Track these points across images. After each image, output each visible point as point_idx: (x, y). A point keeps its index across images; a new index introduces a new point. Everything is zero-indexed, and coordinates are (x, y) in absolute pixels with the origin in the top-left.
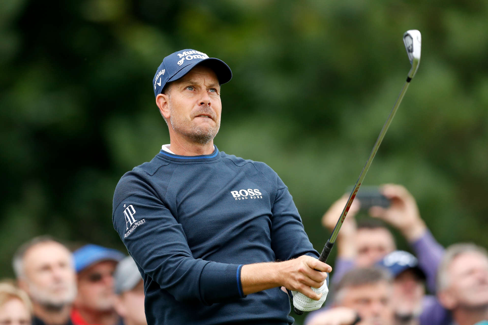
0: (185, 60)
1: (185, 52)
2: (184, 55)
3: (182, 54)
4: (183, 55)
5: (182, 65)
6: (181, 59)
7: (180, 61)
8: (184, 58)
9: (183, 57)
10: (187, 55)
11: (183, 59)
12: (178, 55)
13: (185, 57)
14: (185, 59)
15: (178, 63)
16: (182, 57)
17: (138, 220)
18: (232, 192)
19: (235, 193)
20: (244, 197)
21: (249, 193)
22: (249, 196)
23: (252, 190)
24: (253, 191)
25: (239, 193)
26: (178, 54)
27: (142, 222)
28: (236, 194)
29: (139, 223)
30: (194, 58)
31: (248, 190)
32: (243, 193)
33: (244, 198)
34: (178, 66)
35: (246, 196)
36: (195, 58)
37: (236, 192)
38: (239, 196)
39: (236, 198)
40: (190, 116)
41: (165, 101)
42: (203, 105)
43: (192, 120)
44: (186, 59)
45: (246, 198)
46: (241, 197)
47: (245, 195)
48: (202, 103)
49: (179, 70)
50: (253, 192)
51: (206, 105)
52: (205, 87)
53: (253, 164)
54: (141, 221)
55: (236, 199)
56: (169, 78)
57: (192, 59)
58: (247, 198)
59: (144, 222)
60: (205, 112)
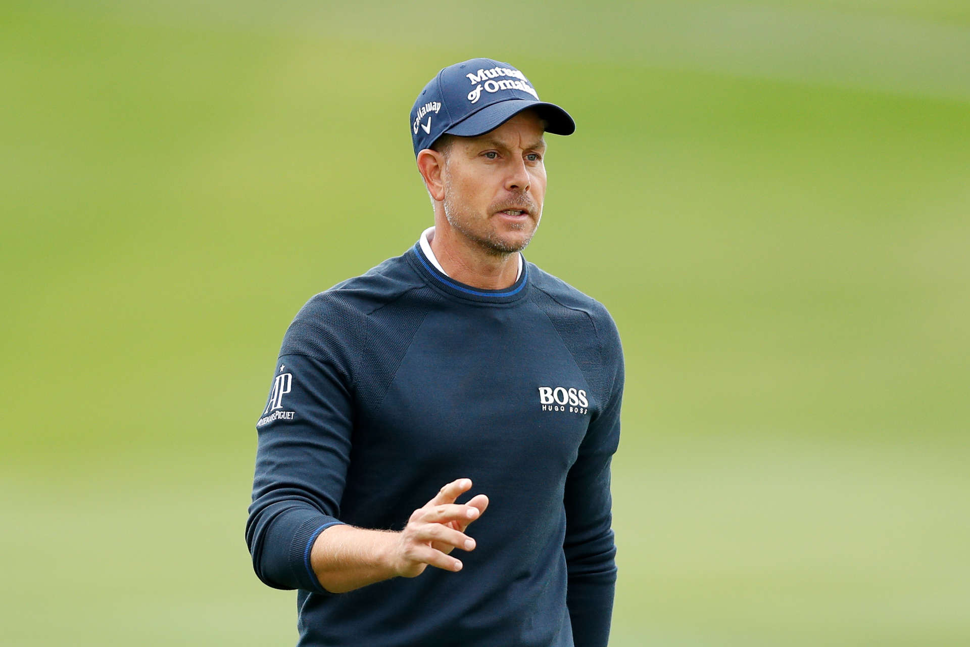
0: (483, 92)
1: (482, 70)
2: (481, 78)
3: (477, 76)
4: (479, 80)
5: (477, 102)
6: (475, 87)
7: (473, 93)
8: (480, 85)
9: (478, 83)
10: (487, 78)
11: (479, 88)
12: (467, 76)
13: (482, 83)
14: (482, 88)
15: (470, 98)
16: (476, 82)
17: (285, 409)
18: (542, 390)
19: (546, 392)
20: (559, 406)
21: (569, 397)
22: (567, 406)
23: (575, 391)
24: (577, 393)
25: (552, 395)
26: (468, 74)
27: (289, 415)
28: (546, 395)
29: (282, 414)
30: (500, 87)
31: (570, 390)
32: (560, 394)
33: (559, 408)
34: (469, 102)
35: (563, 406)
36: (503, 88)
37: (549, 390)
38: (551, 401)
39: (544, 406)
40: (488, 211)
41: (435, 164)
42: (515, 189)
43: (489, 218)
44: (484, 88)
45: (562, 408)
46: (555, 404)
47: (562, 402)
48: (513, 187)
49: (471, 113)
50: (576, 397)
51: (521, 190)
52: (521, 151)
53: (591, 319)
54: (289, 413)
55: (544, 408)
56: (450, 125)
57: (497, 91)
58: (563, 410)
59: (290, 417)
60: (518, 204)
